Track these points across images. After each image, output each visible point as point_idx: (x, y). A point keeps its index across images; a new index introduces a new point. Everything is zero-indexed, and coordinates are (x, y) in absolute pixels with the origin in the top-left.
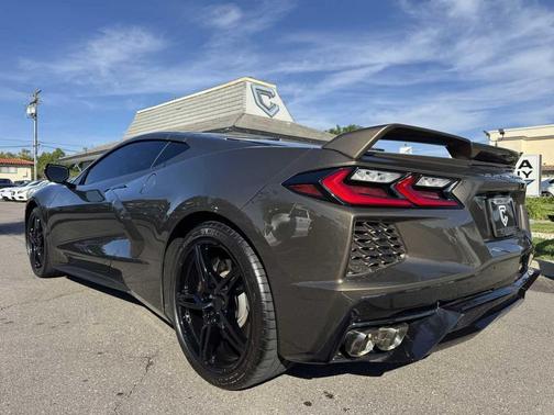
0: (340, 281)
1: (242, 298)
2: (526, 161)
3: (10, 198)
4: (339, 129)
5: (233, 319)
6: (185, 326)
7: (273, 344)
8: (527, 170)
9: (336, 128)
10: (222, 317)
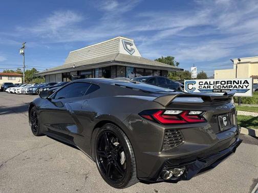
0: (160, 153)
1: (123, 153)
2: (246, 81)
3: (13, 92)
4: (163, 58)
5: (119, 161)
6: (101, 164)
7: (135, 173)
8: (247, 85)
9: (161, 58)
10: (115, 161)
